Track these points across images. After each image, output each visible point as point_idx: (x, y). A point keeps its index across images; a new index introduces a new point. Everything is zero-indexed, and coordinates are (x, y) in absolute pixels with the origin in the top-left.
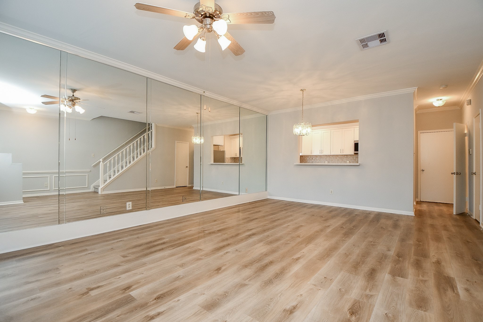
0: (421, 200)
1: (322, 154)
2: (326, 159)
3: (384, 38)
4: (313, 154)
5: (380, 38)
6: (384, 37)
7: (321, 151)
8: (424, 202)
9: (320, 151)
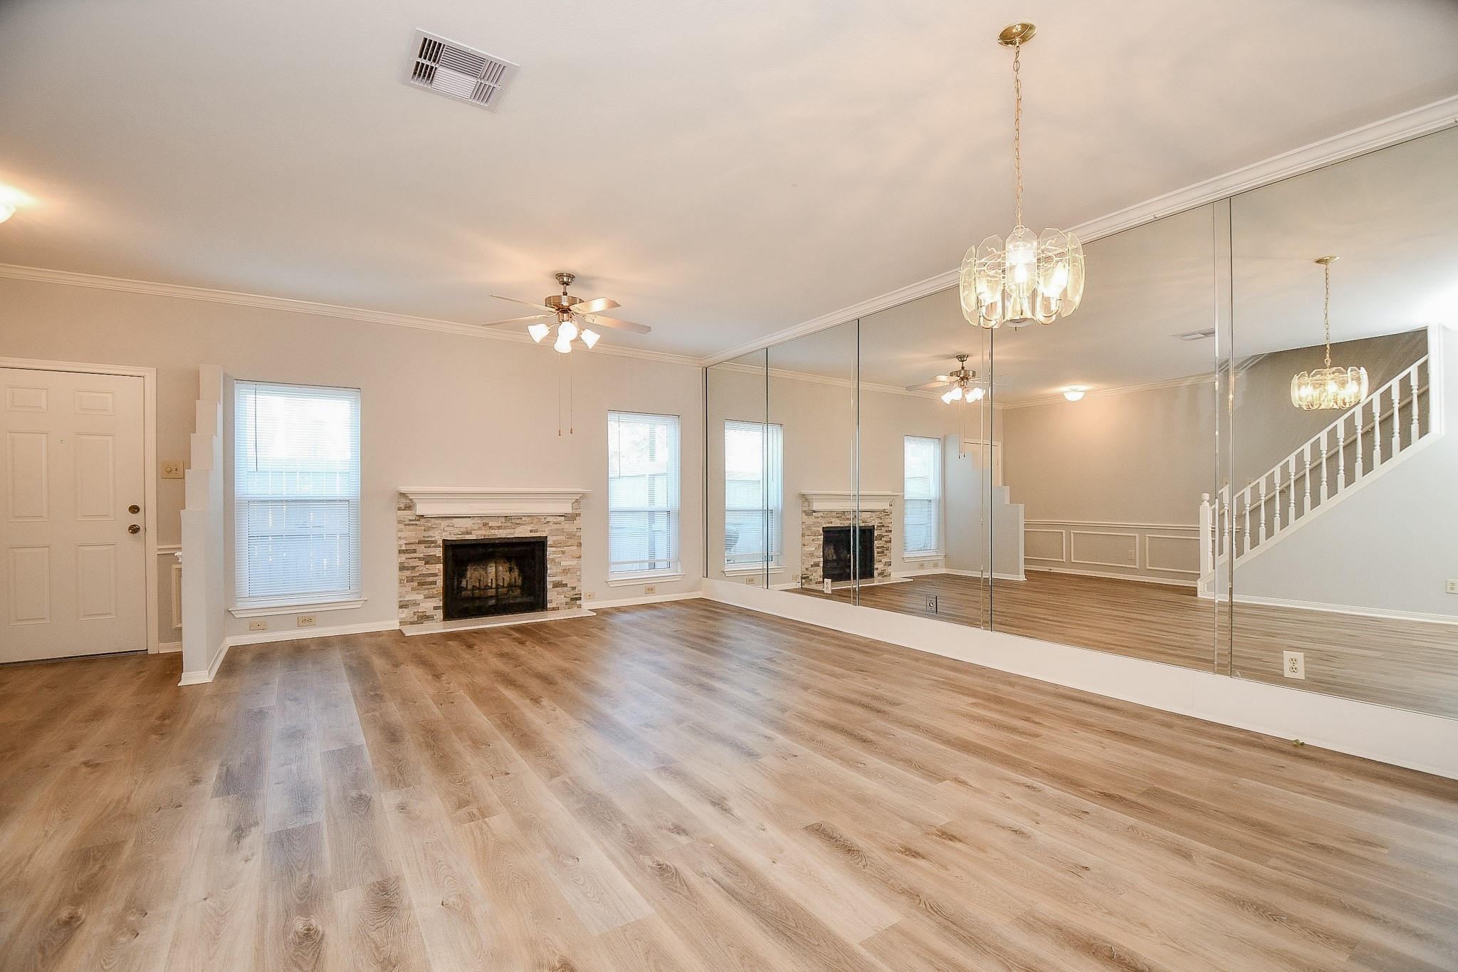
3: (422, 61)
5: (432, 67)
6: (418, 63)
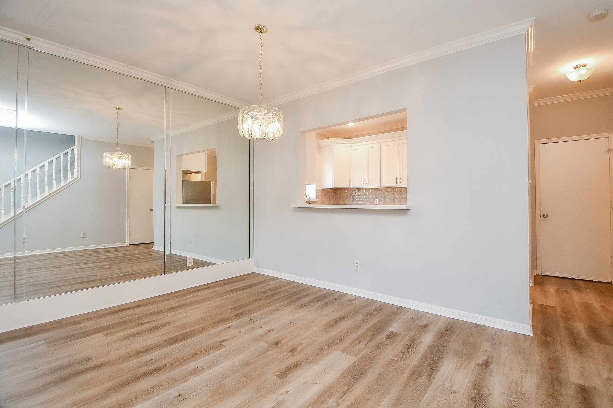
0: (544, 273)
1: (367, 187)
2: (375, 195)
4: (353, 187)
7: (366, 181)
8: (549, 276)
9: (364, 181)
